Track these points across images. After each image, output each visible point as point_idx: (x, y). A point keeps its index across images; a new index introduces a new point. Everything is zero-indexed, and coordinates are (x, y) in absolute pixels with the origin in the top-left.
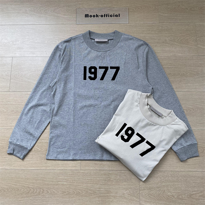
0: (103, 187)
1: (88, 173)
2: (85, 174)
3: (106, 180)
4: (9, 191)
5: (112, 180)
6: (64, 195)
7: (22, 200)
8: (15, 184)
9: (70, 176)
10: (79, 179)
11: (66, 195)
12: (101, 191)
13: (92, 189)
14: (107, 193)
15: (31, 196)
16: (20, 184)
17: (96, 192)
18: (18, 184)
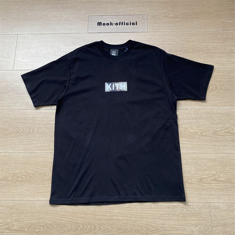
0: (168, 223)
1: (148, 206)
2: (144, 207)
3: (170, 215)
4: (53, 227)
5: (177, 213)
6: (120, 232)
8: (61, 218)
9: (127, 209)
10: (137, 213)
11: (123, 232)
12: (164, 227)
13: (154, 225)
16: (67, 219)
17: (159, 229)
18: (64, 219)
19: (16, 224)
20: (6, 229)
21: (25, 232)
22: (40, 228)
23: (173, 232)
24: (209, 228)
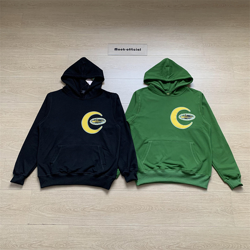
0: (200, 205)
1: (187, 194)
2: (185, 195)
3: (202, 200)
4: (124, 208)
5: (206, 199)
6: (169, 211)
7: (135, 216)
10: (180, 198)
11: (171, 211)
12: (198, 208)
13: (191, 206)
14: (204, 210)
15: (143, 212)
16: (133, 203)
17: (195, 209)
18: (131, 203)
19: (98, 206)
20: (92, 209)
21: (105, 211)
22: (115, 208)
23: (204, 211)
24: (227, 208)
